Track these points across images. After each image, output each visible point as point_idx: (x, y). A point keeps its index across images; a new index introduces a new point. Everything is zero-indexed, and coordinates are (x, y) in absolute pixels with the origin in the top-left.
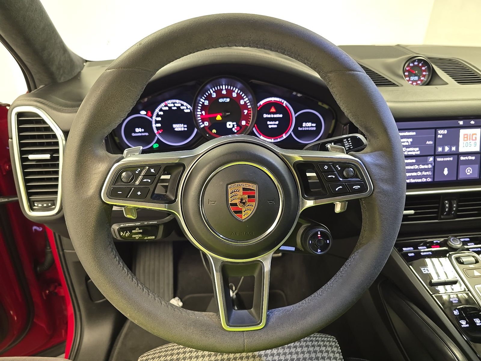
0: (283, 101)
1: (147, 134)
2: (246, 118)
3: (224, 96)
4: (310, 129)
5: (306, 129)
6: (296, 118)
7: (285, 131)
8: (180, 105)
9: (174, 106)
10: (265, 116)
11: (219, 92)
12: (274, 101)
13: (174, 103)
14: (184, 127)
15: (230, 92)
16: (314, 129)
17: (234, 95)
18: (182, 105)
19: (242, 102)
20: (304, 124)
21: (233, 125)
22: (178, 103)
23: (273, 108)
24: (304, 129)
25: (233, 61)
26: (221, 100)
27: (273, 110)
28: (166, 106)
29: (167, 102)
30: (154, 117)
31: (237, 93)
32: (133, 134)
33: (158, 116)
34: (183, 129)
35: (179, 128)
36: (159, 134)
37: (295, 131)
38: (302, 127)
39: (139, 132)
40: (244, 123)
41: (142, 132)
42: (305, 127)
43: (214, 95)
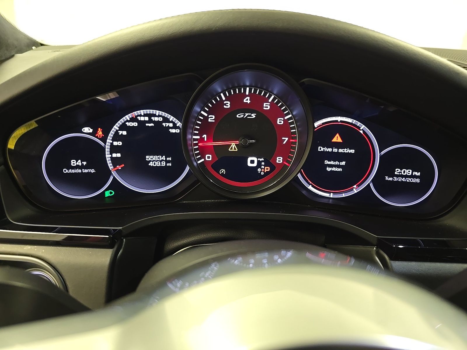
0: (359, 124)
1: (93, 171)
2: (286, 151)
3: (246, 109)
4: (409, 180)
5: (400, 179)
6: (381, 157)
7: (358, 179)
8: (161, 119)
9: (150, 121)
10: (321, 149)
11: (237, 100)
12: (341, 121)
13: (150, 116)
14: (167, 162)
15: (258, 101)
16: (418, 180)
17: (267, 106)
18: (166, 120)
19: (280, 121)
20: (397, 171)
21: (259, 163)
22: (158, 115)
23: (338, 135)
24: (396, 179)
25: (279, 25)
26: (239, 116)
27: (337, 139)
28: (132, 120)
29: (136, 113)
30: (109, 141)
31: (272, 104)
32: (66, 171)
33: (117, 137)
34: (164, 164)
35: (156, 161)
36: (117, 171)
37: (378, 181)
38: (393, 175)
39: (77, 167)
40: (279, 160)
41: (82, 167)
42: (397, 176)
43: (228, 105)
